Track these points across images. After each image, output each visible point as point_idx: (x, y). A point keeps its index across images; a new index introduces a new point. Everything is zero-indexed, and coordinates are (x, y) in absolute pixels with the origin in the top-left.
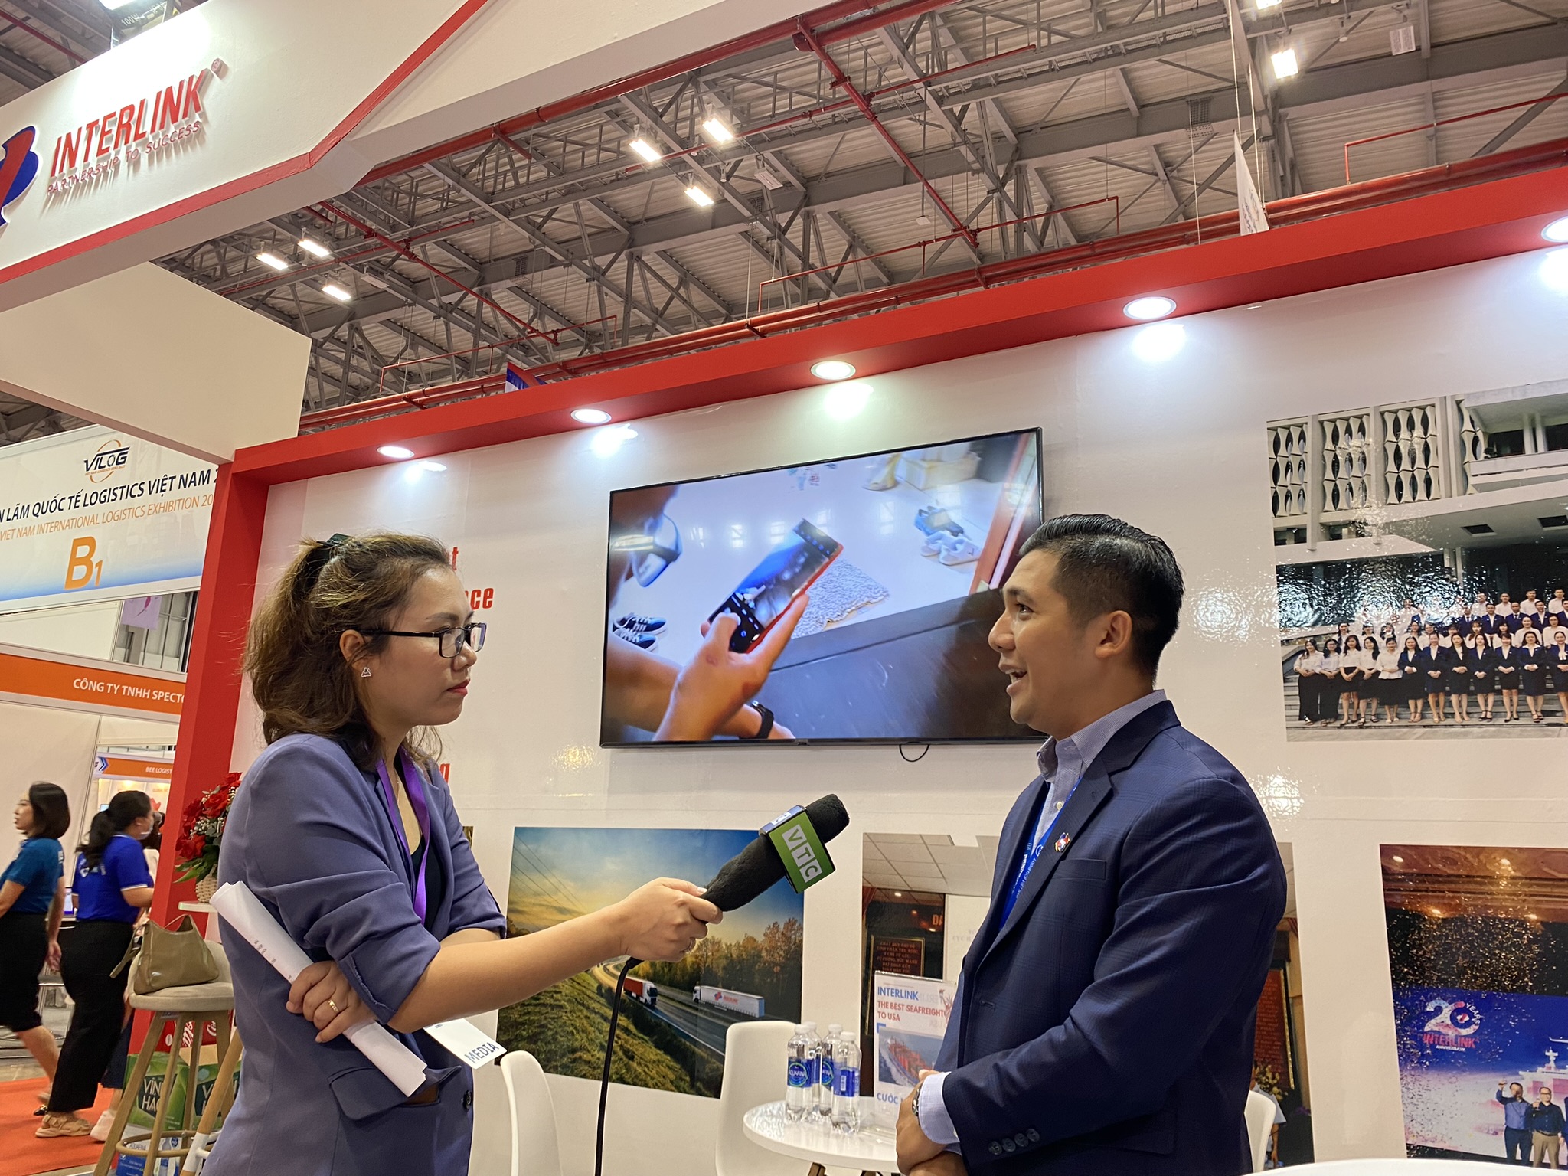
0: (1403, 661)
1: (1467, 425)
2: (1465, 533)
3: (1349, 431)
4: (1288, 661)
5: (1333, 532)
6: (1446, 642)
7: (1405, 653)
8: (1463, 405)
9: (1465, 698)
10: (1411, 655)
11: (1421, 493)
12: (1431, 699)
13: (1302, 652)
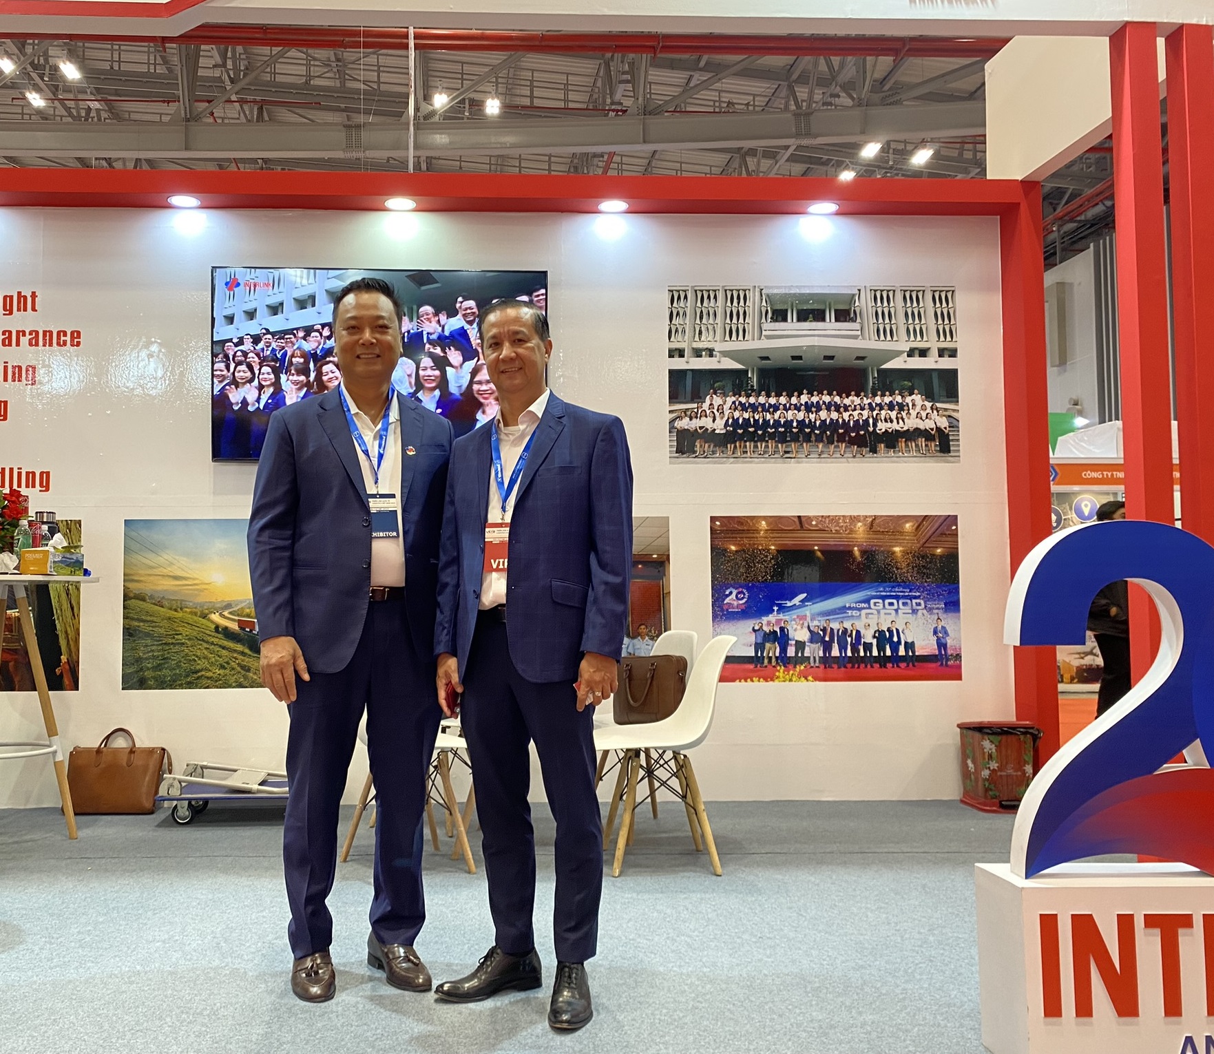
0: (726, 425)
1: (764, 303)
2: (759, 360)
3: (709, 297)
5: (698, 353)
6: (746, 415)
7: (728, 420)
8: (763, 292)
9: (752, 444)
10: (730, 421)
11: (741, 337)
12: (738, 444)
13: (679, 417)
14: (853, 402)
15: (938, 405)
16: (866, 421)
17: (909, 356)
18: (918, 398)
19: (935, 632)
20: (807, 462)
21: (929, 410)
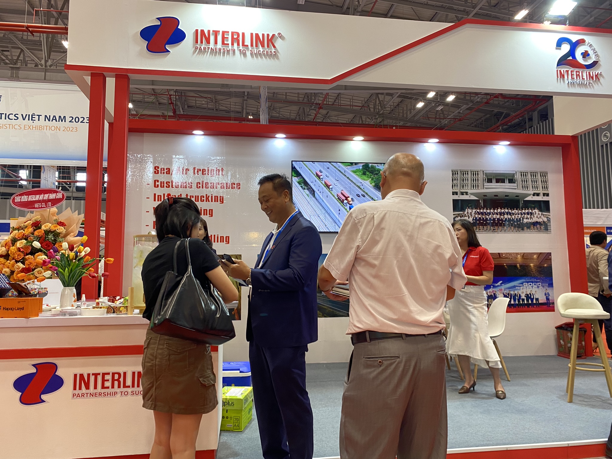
0: (473, 220)
1: (484, 176)
2: (483, 196)
3: (465, 174)
4: (454, 218)
5: (462, 194)
6: (480, 216)
7: (473, 218)
8: (484, 172)
9: (482, 227)
10: (474, 218)
11: (477, 188)
12: (477, 227)
13: (457, 217)
14: (515, 212)
15: (544, 213)
16: (520, 219)
17: (533, 196)
18: (536, 211)
19: (545, 294)
20: (501, 234)
21: (541, 215)
